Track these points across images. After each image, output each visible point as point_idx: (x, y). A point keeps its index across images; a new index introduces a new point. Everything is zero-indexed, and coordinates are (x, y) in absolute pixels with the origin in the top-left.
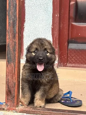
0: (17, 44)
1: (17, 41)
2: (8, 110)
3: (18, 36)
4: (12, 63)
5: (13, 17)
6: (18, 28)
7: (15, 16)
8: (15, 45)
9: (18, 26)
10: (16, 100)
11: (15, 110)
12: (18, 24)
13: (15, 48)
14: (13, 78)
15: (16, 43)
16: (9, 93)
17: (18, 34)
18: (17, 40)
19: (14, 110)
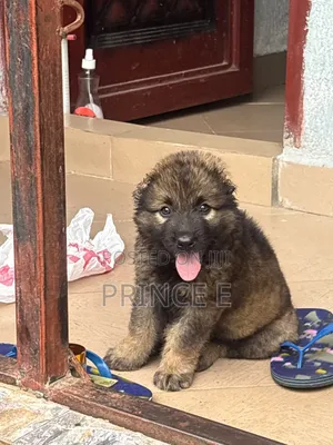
0: (39, 181)
1: (39, 175)
2: (25, 386)
3: (39, 155)
4: (28, 243)
5: (24, 95)
6: (38, 130)
7: (29, 91)
8: (33, 186)
9: (37, 123)
10: (42, 361)
11: (43, 390)
12: (37, 118)
13: (34, 195)
14: (31, 290)
15: (36, 179)
16: (24, 335)
17: (39, 151)
18: (39, 170)
19: (38, 390)
